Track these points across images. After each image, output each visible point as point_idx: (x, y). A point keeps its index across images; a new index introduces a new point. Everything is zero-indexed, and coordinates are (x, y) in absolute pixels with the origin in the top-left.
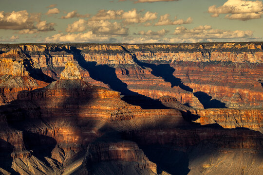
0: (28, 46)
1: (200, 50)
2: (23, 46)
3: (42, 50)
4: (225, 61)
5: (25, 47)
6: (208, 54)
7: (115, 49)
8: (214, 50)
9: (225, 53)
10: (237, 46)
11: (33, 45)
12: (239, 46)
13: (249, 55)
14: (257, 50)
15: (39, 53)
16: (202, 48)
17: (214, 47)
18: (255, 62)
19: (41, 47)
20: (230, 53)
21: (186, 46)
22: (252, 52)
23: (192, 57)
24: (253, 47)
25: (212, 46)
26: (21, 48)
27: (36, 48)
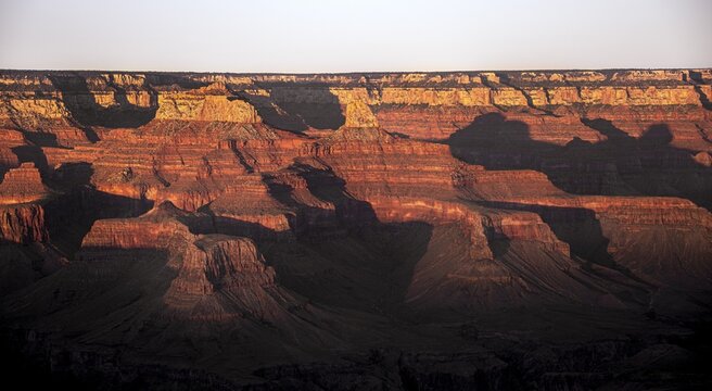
0: (116, 76)
1: (363, 85)
2: (107, 76)
3: (140, 82)
4: (414, 103)
5: (112, 78)
6: (376, 92)
7: (239, 82)
8: (386, 85)
9: (413, 89)
10: (433, 79)
11: (123, 73)
12: (438, 79)
13: (462, 93)
14: (474, 85)
15: (134, 87)
16: (365, 81)
17: (384, 80)
18: (472, 104)
19: (137, 78)
20: (422, 89)
21: (329, 79)
22: (468, 88)
23: (350, 96)
24: (466, 80)
25: (381, 78)
26: (104, 78)
27: (129, 79)
